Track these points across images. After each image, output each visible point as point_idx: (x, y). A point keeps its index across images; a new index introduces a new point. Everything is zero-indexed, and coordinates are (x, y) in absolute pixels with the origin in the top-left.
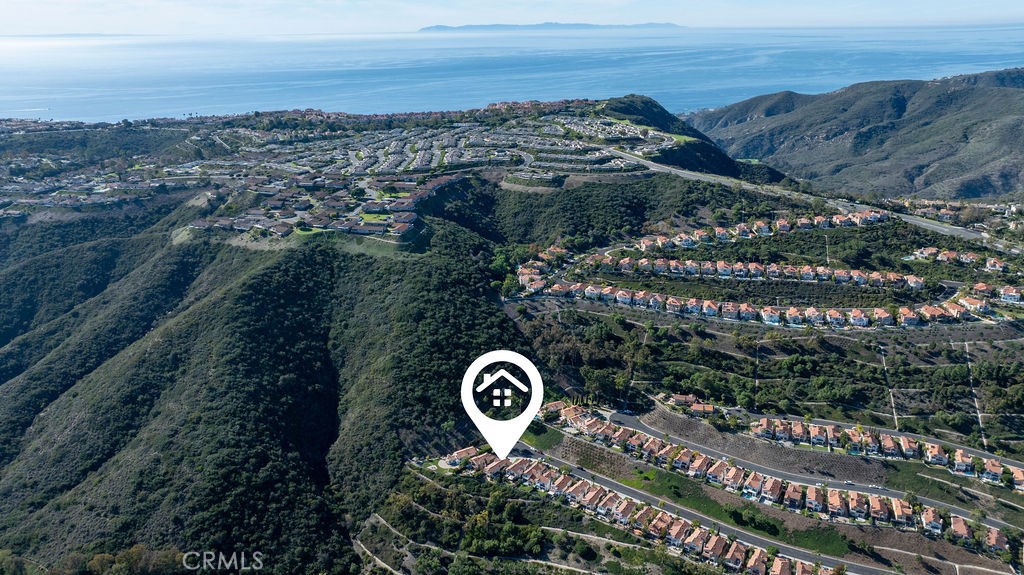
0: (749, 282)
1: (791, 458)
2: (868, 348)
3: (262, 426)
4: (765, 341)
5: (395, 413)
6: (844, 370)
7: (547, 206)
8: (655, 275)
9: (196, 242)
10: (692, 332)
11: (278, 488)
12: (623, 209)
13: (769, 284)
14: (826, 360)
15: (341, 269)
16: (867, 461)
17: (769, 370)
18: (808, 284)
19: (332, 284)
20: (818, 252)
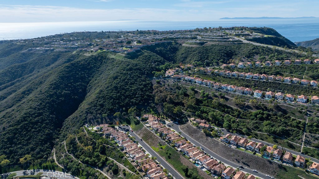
0: (258, 81)
1: (232, 154)
2: (301, 112)
3: (48, 105)
4: (250, 103)
5: (90, 108)
6: (283, 120)
7: (194, 51)
8: (219, 75)
9: (76, 54)
10: (219, 96)
11: (38, 125)
12: (223, 54)
13: (267, 82)
14: (276, 115)
15: (105, 62)
16: (271, 162)
17: (246, 115)
18: (285, 84)
19: (100, 67)
20: (300, 73)
